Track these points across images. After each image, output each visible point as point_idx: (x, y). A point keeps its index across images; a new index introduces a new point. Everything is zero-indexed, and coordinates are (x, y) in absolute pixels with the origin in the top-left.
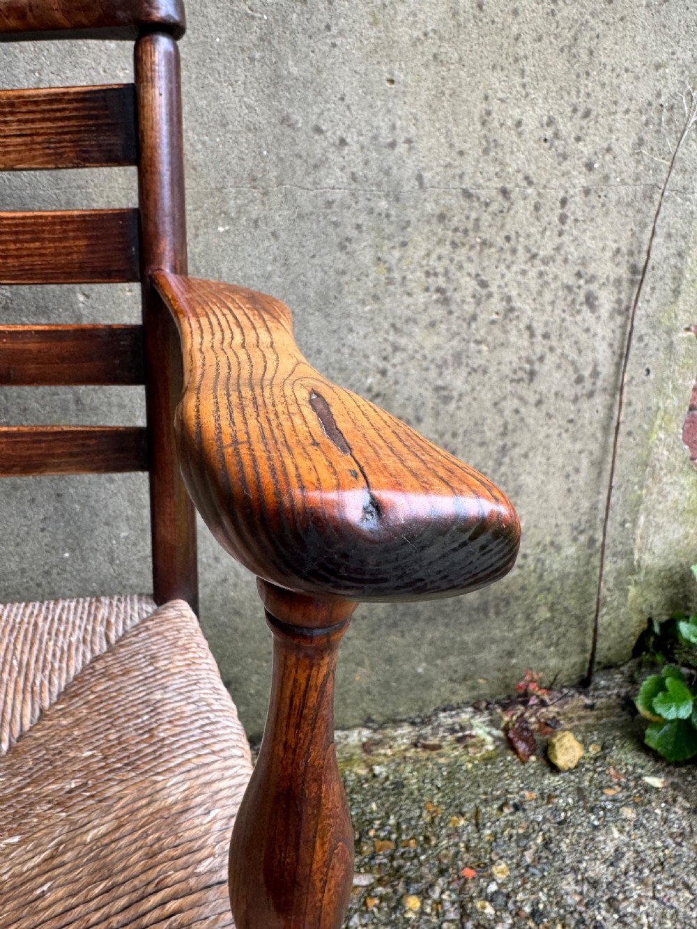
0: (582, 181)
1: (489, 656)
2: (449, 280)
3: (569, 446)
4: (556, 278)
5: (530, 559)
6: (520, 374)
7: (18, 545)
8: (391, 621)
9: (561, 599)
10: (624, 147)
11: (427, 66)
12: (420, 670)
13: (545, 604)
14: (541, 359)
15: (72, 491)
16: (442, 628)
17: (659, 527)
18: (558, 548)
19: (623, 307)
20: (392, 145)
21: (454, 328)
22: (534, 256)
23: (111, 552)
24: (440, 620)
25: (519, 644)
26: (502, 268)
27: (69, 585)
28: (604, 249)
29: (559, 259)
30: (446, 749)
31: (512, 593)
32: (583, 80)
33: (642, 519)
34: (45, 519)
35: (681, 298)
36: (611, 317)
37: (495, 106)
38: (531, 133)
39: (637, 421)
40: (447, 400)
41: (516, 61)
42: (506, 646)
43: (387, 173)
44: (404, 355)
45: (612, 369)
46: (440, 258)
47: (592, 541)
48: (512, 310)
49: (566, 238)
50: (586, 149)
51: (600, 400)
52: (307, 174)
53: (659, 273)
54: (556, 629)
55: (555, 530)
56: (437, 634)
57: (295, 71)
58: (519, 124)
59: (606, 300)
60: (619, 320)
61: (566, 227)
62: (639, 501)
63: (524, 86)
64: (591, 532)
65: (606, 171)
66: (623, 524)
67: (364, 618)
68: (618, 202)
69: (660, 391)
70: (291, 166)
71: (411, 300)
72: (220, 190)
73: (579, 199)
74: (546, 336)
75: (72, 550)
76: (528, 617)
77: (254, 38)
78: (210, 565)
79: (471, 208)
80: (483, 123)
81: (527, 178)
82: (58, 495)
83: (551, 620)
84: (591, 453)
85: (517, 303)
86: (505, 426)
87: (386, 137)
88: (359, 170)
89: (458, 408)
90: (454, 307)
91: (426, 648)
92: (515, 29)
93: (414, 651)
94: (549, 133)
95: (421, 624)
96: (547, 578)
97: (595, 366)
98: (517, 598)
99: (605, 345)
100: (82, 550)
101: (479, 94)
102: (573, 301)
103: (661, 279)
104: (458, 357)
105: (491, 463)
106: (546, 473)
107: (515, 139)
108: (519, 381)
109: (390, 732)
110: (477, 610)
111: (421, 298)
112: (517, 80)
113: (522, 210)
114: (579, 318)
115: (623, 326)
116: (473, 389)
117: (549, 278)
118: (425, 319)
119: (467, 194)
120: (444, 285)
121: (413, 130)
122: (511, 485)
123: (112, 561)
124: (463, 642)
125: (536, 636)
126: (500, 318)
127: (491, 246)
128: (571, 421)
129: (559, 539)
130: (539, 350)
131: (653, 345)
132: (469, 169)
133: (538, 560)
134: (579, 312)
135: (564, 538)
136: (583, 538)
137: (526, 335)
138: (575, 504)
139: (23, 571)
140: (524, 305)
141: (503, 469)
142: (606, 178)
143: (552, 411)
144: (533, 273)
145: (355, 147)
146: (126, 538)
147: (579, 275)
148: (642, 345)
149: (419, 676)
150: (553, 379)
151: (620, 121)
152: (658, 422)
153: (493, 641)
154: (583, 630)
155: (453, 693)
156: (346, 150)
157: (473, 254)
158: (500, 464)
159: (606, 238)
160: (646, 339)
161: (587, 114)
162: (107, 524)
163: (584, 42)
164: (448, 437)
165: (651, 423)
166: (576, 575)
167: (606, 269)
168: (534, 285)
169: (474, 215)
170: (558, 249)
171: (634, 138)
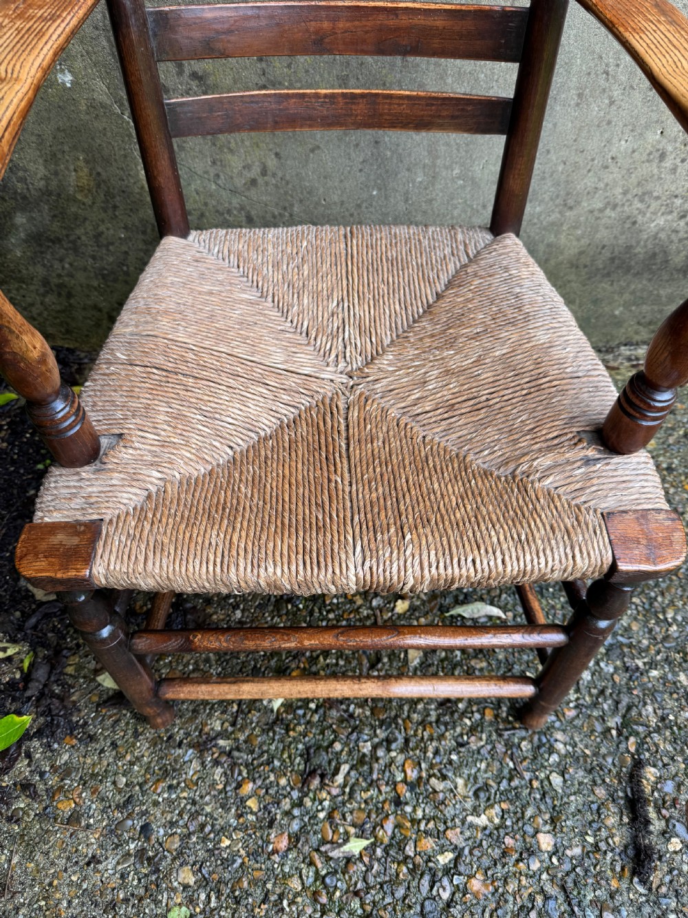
7: (341, 181)
8: (606, 272)
12: (617, 313)
15: (387, 139)
16: (645, 282)
23: (407, 193)
24: (646, 275)
27: (372, 217)
30: (623, 371)
34: (364, 161)
56: (640, 286)
67: (585, 266)
75: (379, 189)
78: (478, 211)
82: (377, 142)
91: (627, 296)
93: (616, 297)
95: (629, 277)
100: (386, 190)
123: (406, 201)
124: (658, 296)
139: (342, 203)
146: (421, 182)
149: (615, 317)
155: (637, 333)
162: (408, 170)
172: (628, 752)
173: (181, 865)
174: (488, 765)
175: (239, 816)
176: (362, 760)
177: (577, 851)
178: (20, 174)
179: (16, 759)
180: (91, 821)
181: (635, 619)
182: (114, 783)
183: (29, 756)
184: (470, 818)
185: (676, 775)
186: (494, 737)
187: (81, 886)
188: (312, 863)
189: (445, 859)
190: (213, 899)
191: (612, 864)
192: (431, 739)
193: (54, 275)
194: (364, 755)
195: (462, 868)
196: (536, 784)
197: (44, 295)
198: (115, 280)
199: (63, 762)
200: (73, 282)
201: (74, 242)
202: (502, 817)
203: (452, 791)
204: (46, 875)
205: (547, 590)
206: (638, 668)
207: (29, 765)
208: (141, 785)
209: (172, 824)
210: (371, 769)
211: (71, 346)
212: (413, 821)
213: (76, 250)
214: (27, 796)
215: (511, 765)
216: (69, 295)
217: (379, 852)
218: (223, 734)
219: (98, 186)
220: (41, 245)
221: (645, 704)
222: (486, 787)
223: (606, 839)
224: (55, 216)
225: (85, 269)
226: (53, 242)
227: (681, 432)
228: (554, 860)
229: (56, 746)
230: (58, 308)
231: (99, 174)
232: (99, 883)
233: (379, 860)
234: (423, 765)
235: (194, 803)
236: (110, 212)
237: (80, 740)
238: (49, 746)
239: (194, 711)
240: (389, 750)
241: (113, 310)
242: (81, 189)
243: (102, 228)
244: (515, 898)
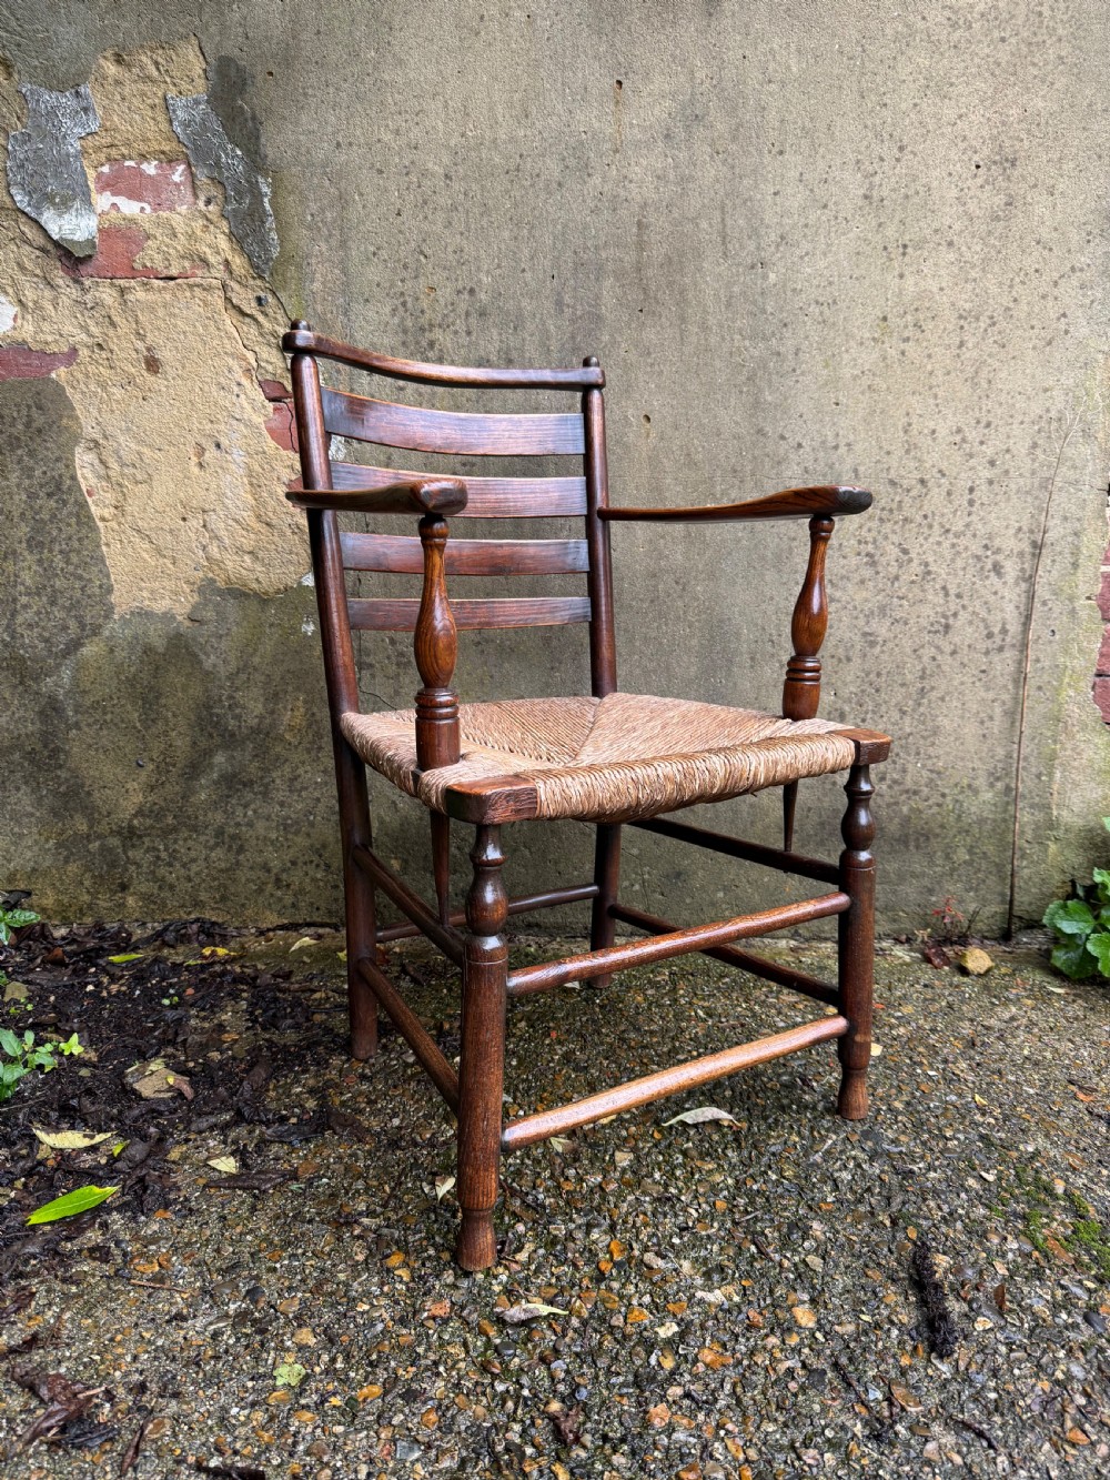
0: (986, 473)
1: (910, 891)
2: (876, 548)
3: (983, 694)
4: (966, 548)
5: (949, 798)
6: (936, 627)
9: (980, 844)
10: (1021, 448)
11: (863, 393)
13: (964, 846)
14: (955, 615)
17: (1076, 784)
18: (976, 792)
19: (1027, 575)
20: (836, 447)
21: (881, 585)
22: (948, 531)
25: (938, 883)
26: (921, 539)
28: (1007, 527)
29: (969, 534)
31: (930, 830)
32: (984, 401)
33: (1058, 775)
35: (1079, 571)
36: (1017, 584)
37: (915, 419)
38: (943, 438)
39: (1046, 678)
40: (872, 644)
41: (930, 388)
42: (926, 882)
43: (831, 468)
44: (839, 605)
45: (1020, 628)
46: (869, 530)
47: (1008, 789)
48: (929, 573)
49: (974, 518)
50: (989, 451)
51: (1010, 655)
52: (773, 468)
53: (1058, 549)
54: (975, 873)
55: (971, 774)
57: (769, 398)
58: (934, 432)
59: (1011, 569)
60: (1024, 586)
61: (974, 509)
62: (1053, 757)
63: (937, 405)
64: (1007, 780)
65: (1007, 467)
66: (1039, 776)
68: (1018, 491)
69: (1066, 652)
70: (762, 462)
71: (845, 561)
72: (711, 478)
73: (984, 487)
74: (959, 596)
76: (948, 857)
77: (743, 378)
79: (896, 493)
80: (906, 432)
81: (940, 471)
83: (969, 863)
84: (1004, 703)
85: (933, 568)
86: (924, 670)
87: (831, 441)
88: (810, 465)
89: (883, 652)
90: (880, 569)
92: (929, 367)
94: (958, 438)
96: (966, 820)
97: (1004, 624)
98: (937, 836)
99: (1010, 608)
101: (902, 411)
102: (982, 568)
103: (1060, 553)
104: (883, 609)
105: (910, 702)
106: (962, 717)
107: (930, 442)
108: (936, 632)
109: (814, 944)
110: (898, 840)
111: (854, 561)
112: (932, 401)
113: (936, 496)
114: (988, 582)
115: (1027, 592)
116: (895, 637)
117: (961, 549)
118: (856, 578)
119: (893, 483)
120: (873, 551)
121: (852, 437)
122: (930, 724)
125: (955, 877)
126: (919, 578)
127: (911, 522)
128: (983, 671)
129: (976, 783)
130: (953, 607)
131: (1057, 610)
132: (895, 465)
133: (957, 801)
134: (987, 577)
135: (981, 782)
136: (999, 785)
137: (941, 594)
138: (990, 750)
140: (940, 569)
141: (922, 709)
142: (1007, 472)
143: (966, 661)
144: (947, 544)
145: (808, 449)
147: (986, 547)
148: (1046, 608)
150: (965, 632)
151: (1016, 430)
152: (1067, 680)
153: (914, 875)
154: (1002, 879)
156: (802, 451)
157: (896, 527)
158: (919, 704)
159: (1008, 519)
160: (1050, 604)
161: (988, 425)
163: (984, 374)
164: (872, 676)
165: (1061, 681)
166: (995, 821)
167: (1009, 543)
168: (948, 554)
169: (898, 498)
170: (967, 525)
171: (1028, 443)
172: (910, 1240)
173: (300, 1326)
174: (722, 1249)
175: (382, 1284)
176: (554, 1241)
177: (851, 1328)
178: (238, 711)
179: (85, 1229)
180: (181, 1281)
181: (904, 1133)
182: (218, 1251)
183: (105, 1226)
184: (699, 1294)
185: (976, 1262)
186: (729, 1225)
187: (154, 1343)
188: (483, 1332)
189: (668, 1330)
190: (340, 1359)
191: (899, 1343)
192: (646, 1225)
193: (232, 823)
194: (556, 1236)
195: (691, 1340)
196: (786, 1263)
197: (212, 849)
198: (297, 833)
199: (149, 1232)
200: (251, 832)
201: (266, 786)
202: (745, 1294)
203: (675, 1270)
204: (108, 1331)
205: (790, 1108)
206: (912, 1172)
207: (103, 1234)
208: (252, 1255)
209: (290, 1289)
210: (565, 1248)
211: (220, 921)
212: (621, 1297)
213: (265, 794)
214: (95, 1259)
215: (753, 1248)
216: (241, 850)
217: (575, 1322)
218: (370, 1214)
219: (309, 726)
220: (230, 788)
221: (925, 1200)
222: (721, 1269)
223: (888, 1317)
224: (256, 756)
225: (268, 818)
226: (245, 785)
227: (944, 1004)
228: (819, 1335)
229: (143, 1218)
230: (223, 865)
231: (313, 714)
232: (181, 1340)
233: (575, 1330)
234: (634, 1245)
235: (323, 1271)
236: (313, 754)
237: (175, 1213)
238: (134, 1219)
239: (331, 1195)
240: (588, 1233)
241: (284, 871)
242: (291, 728)
243: (301, 771)
244: (767, 1371)
